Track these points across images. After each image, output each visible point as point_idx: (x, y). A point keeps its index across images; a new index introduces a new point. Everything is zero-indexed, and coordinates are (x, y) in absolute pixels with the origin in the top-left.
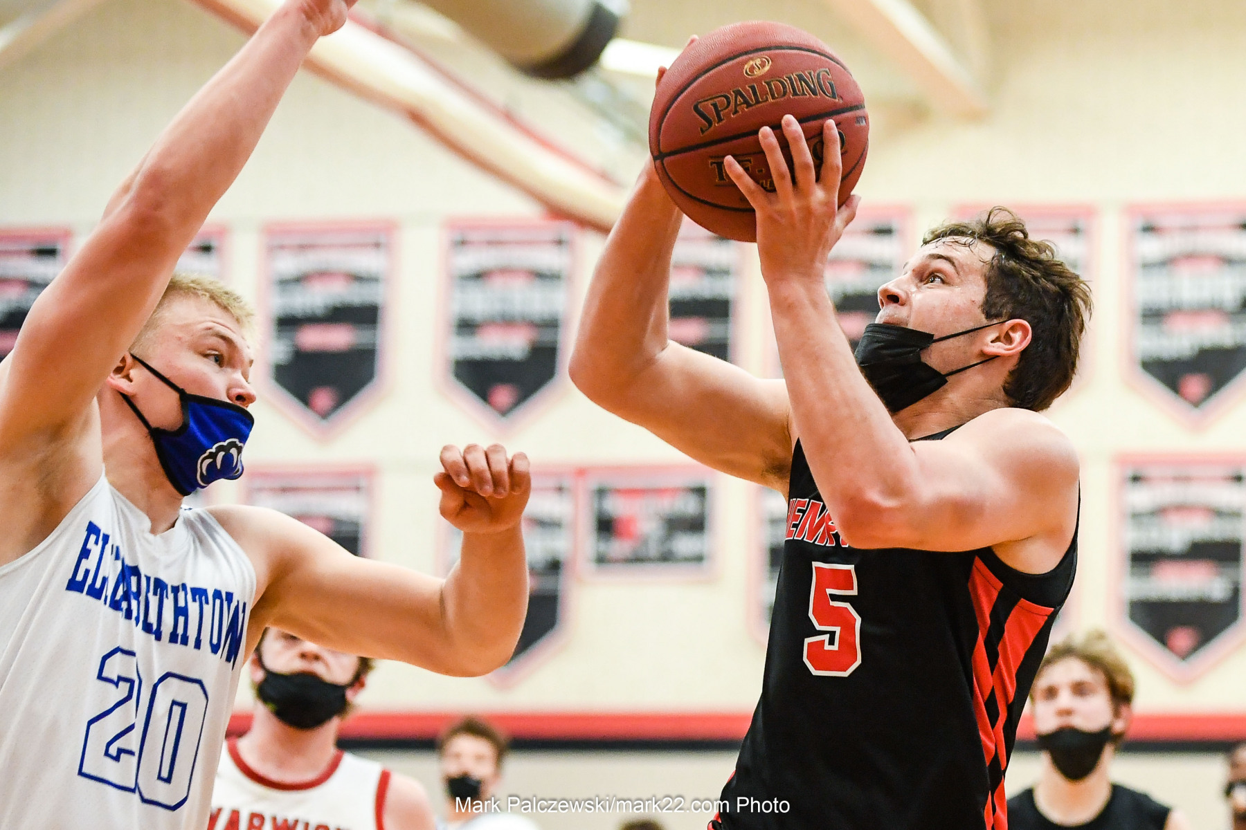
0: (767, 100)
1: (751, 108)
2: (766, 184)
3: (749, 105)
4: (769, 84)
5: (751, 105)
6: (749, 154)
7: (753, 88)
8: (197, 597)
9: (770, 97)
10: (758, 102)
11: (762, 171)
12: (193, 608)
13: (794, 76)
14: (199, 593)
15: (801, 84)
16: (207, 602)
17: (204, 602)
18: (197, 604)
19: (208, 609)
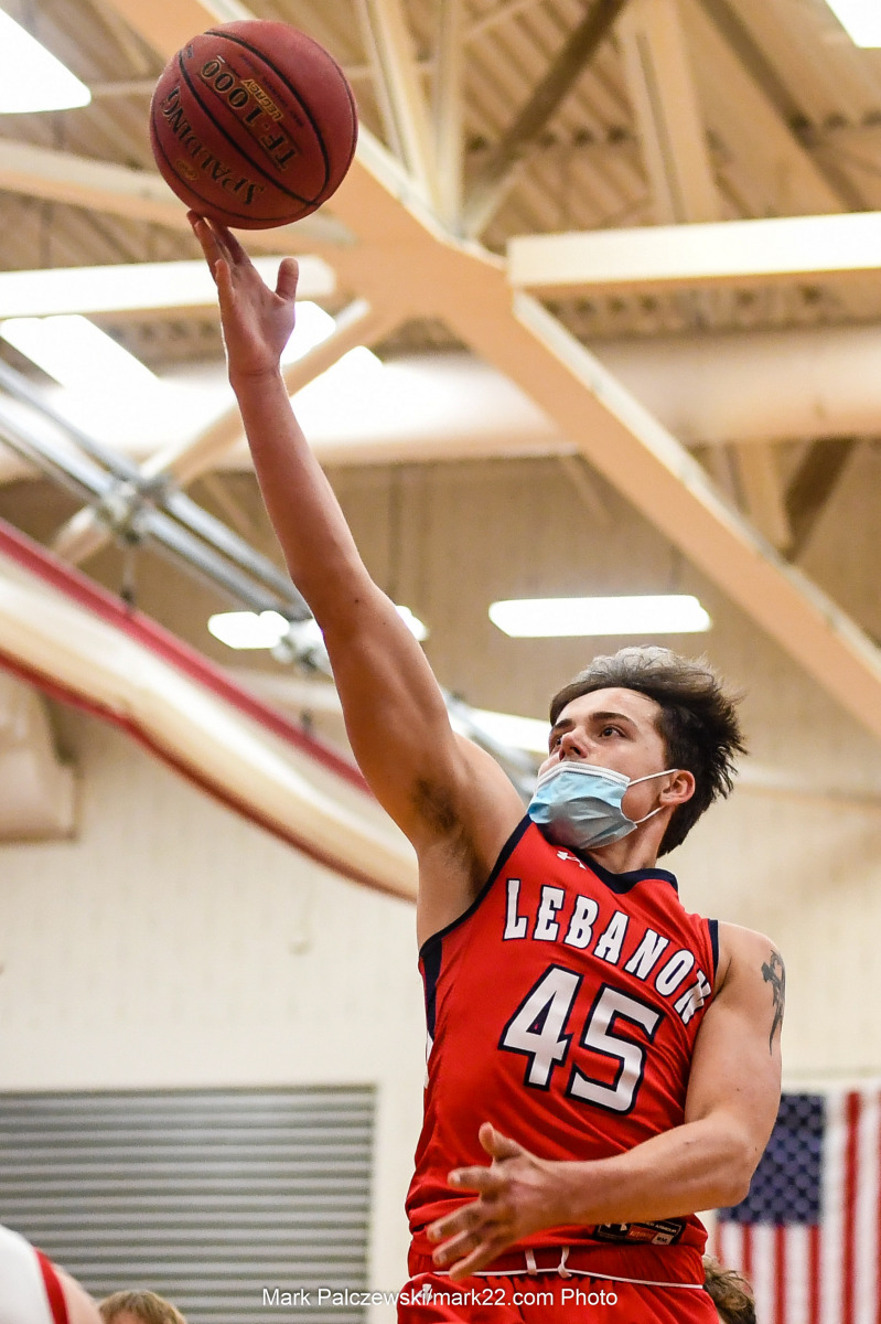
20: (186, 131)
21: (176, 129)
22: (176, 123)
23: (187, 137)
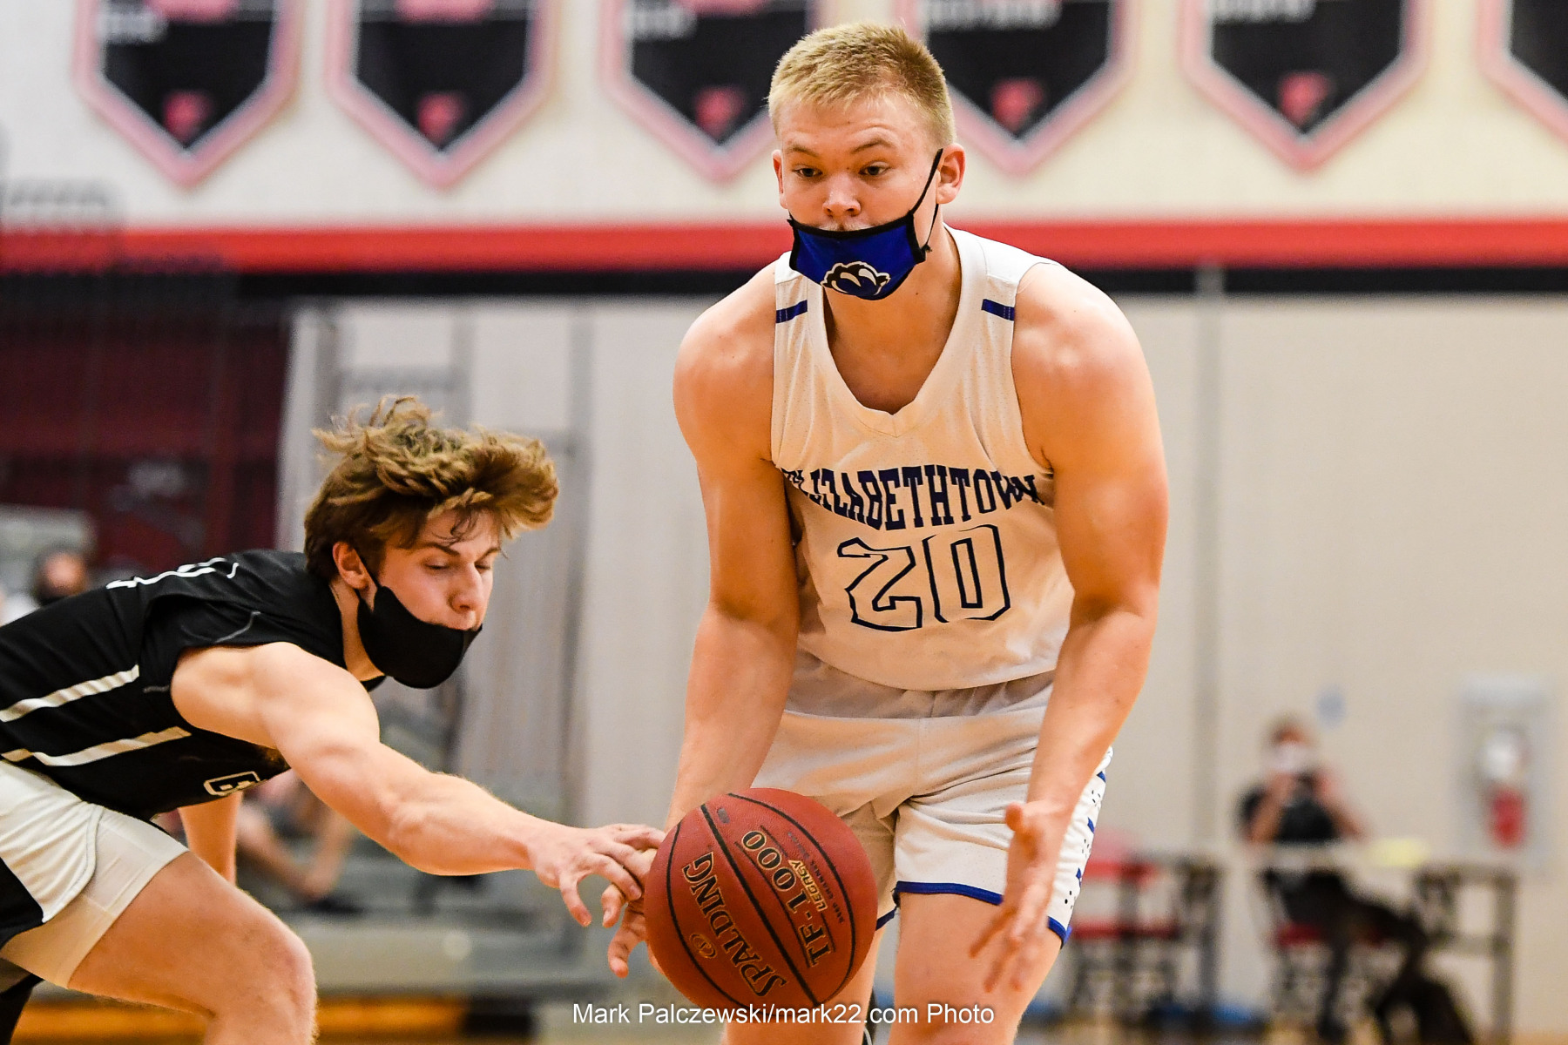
0: (734, 930)
1: (749, 945)
2: (819, 904)
3: (745, 946)
4: (718, 932)
5: (745, 943)
6: (795, 931)
7: (727, 946)
8: (957, 479)
9: (732, 928)
10: (742, 939)
11: (808, 914)
12: (953, 491)
13: (702, 907)
14: (960, 475)
15: (708, 898)
16: (968, 485)
17: (964, 484)
18: (957, 486)
19: (970, 492)
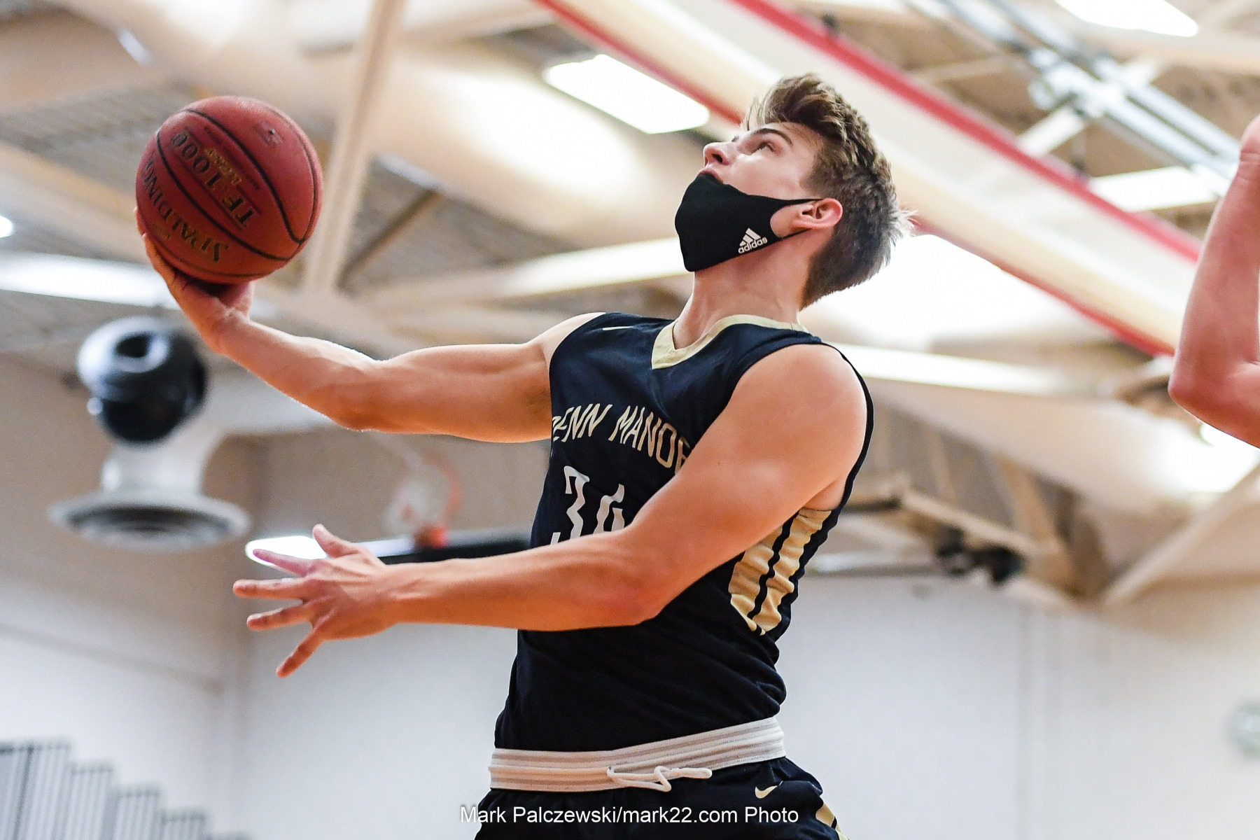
20: (159, 197)
21: (151, 195)
22: (152, 189)
23: (160, 201)
